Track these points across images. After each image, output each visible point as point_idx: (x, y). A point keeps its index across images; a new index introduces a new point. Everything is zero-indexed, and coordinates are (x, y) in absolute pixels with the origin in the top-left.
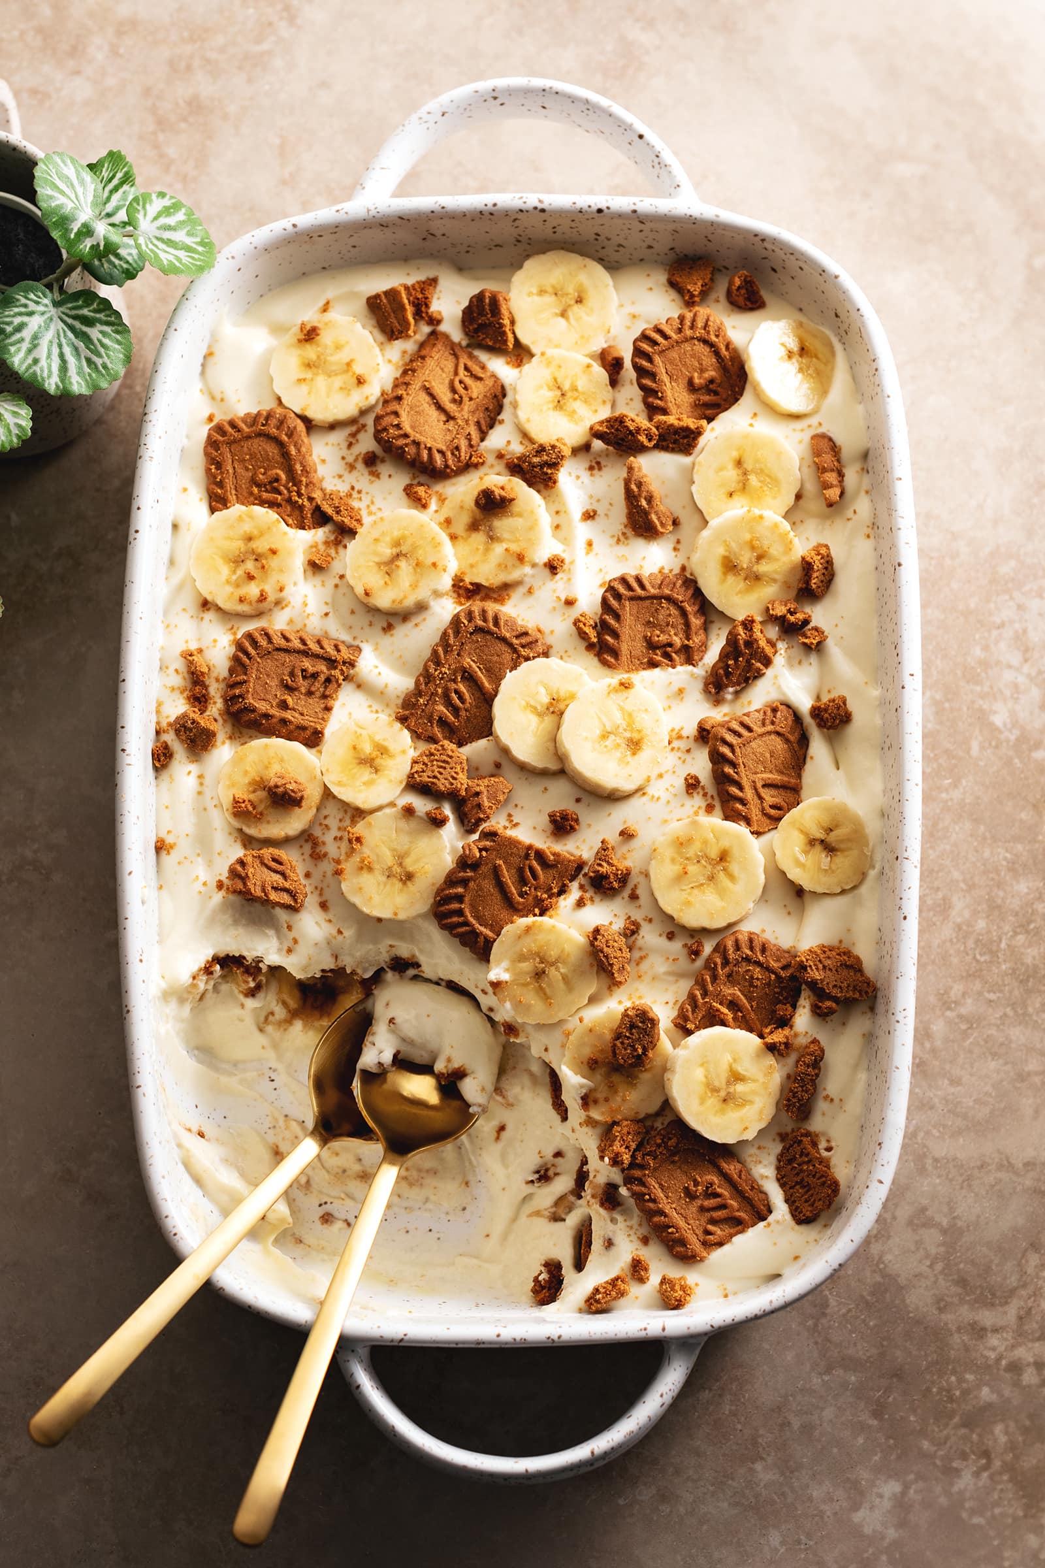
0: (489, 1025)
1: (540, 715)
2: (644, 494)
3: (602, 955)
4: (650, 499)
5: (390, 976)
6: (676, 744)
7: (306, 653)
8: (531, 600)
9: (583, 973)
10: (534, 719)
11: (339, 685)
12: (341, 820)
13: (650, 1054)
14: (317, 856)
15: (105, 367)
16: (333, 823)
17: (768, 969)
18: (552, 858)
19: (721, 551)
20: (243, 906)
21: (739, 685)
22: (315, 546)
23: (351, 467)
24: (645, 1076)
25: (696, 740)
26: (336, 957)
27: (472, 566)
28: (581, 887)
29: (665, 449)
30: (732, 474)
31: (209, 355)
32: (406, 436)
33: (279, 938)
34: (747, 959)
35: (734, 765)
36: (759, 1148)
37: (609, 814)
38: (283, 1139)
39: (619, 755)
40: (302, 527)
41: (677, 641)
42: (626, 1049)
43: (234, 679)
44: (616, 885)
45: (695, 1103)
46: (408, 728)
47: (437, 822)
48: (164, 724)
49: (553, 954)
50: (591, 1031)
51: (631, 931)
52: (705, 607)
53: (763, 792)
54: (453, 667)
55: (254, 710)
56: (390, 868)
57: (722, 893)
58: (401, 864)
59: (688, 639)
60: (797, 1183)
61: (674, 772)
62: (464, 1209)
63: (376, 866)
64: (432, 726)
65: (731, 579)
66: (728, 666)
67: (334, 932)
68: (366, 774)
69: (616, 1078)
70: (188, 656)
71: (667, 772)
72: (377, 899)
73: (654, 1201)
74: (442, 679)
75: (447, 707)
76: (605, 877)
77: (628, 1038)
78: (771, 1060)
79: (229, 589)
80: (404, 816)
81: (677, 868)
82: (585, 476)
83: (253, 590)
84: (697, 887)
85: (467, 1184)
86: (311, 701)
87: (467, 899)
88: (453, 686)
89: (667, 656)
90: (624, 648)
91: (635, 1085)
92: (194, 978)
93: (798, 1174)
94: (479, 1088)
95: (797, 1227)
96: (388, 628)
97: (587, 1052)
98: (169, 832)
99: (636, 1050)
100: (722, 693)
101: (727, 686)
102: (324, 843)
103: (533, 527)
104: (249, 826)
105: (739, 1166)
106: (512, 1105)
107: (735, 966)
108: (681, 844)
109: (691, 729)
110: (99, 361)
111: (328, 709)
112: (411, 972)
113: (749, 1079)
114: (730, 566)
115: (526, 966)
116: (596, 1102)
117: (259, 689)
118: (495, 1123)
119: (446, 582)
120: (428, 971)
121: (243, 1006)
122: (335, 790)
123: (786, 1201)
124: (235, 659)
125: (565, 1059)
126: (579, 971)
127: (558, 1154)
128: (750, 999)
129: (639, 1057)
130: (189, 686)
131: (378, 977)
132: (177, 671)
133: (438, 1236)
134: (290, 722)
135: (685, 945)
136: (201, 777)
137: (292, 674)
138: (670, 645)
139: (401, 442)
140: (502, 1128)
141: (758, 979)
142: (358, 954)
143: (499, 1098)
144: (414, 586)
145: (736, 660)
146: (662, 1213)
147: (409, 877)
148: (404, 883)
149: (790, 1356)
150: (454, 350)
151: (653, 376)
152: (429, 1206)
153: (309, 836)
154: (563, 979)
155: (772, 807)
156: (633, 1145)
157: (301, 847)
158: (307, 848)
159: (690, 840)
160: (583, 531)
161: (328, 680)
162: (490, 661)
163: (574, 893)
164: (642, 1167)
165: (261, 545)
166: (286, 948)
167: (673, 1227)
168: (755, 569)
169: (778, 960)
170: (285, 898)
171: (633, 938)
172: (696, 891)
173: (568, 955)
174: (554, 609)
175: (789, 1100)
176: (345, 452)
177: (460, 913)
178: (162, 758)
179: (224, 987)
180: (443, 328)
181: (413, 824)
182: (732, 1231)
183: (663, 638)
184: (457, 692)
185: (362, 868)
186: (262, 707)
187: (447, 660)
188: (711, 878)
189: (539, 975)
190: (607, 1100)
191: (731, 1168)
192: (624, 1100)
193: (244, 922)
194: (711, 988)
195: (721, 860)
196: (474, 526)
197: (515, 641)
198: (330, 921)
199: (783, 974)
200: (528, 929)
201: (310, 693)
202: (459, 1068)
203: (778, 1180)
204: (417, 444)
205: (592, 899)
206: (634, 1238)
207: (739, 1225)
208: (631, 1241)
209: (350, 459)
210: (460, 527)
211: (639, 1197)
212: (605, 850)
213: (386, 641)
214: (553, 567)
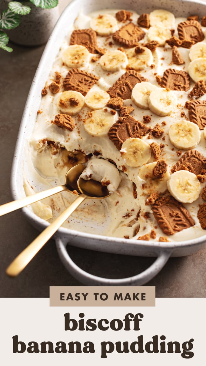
0: (118, 172)
1: (144, 94)
2: (177, 54)
3: (153, 148)
4: (178, 55)
5: (93, 156)
6: (179, 107)
7: (86, 76)
8: (145, 73)
9: (147, 154)
10: (142, 95)
11: (93, 84)
12: (87, 112)
13: (164, 174)
14: (79, 120)
15: (51, 5)
16: (85, 113)
17: (200, 160)
18: (142, 126)
19: (196, 66)
20: (57, 128)
21: (197, 96)
22: (94, 57)
23: (106, 45)
24: (161, 182)
25: (185, 107)
26: (79, 146)
27: (132, 64)
28: (149, 134)
29: (183, 47)
30: (200, 52)
31: (76, 19)
32: (120, 37)
33: (65, 138)
34: (194, 156)
35: (195, 110)
36: (193, 207)
37: (159, 119)
38: (55, 197)
39: (164, 104)
40: (91, 52)
41: (182, 85)
42: (157, 171)
43: (67, 77)
44: (159, 134)
45: (176, 189)
46: (109, 94)
47: (113, 113)
48: (47, 87)
49: (139, 147)
50: (147, 168)
51: (162, 147)
52: (190, 79)
53: (202, 119)
54: (123, 82)
55: (70, 85)
56: (98, 123)
57: (189, 139)
58: (101, 122)
59: (185, 85)
60: (204, 217)
61: (178, 113)
62: (103, 223)
63: (94, 122)
64: (115, 94)
65: (197, 73)
66: (195, 90)
67: (80, 138)
68: (96, 101)
69: (153, 182)
70: (56, 73)
71: (176, 112)
72: (93, 129)
73: (160, 215)
74: (120, 84)
75: (120, 91)
76: (156, 132)
77: (158, 168)
78: (198, 182)
79: (70, 60)
80: (104, 111)
81: (177, 131)
82: (163, 51)
83: (76, 61)
84: (182, 137)
85: (105, 216)
86: (85, 86)
87: (118, 131)
88: (122, 86)
89: (179, 88)
90: (168, 84)
91: (158, 184)
92: (39, 142)
93: (204, 215)
94: (113, 187)
95: (203, 230)
96: (108, 74)
97: (146, 173)
98: (42, 109)
99: (160, 172)
100: (193, 97)
101: (194, 95)
102: (82, 117)
103: (148, 57)
104: (63, 109)
105: (186, 211)
106: (121, 196)
107: (190, 157)
108: (178, 126)
109: (184, 104)
110: (49, 4)
111: (89, 88)
112: (99, 156)
113: (192, 186)
114: (197, 70)
115: (131, 150)
116: (146, 187)
117: (73, 81)
118: (116, 201)
119: (125, 66)
120: (104, 156)
121: (52, 158)
122: (87, 104)
123: (200, 222)
124: (69, 74)
125: (139, 175)
126: (146, 153)
127: (133, 210)
128: (194, 167)
129: (160, 174)
130: (55, 80)
131: (90, 156)
132: (53, 76)
133: (94, 229)
134: (79, 89)
135: (177, 152)
136: (53, 99)
137: (82, 79)
138: (180, 86)
139: (119, 38)
140: (118, 202)
141: (197, 162)
142: (86, 146)
143: (118, 194)
144: (116, 64)
145: (197, 89)
146: (162, 219)
147: (103, 125)
148: (101, 127)
149: (195, 282)
150: (134, 26)
151: (182, 31)
152: (93, 221)
153: (78, 115)
154: (141, 154)
155: (204, 123)
156: (156, 199)
157: (76, 118)
158: (77, 118)
159: (181, 125)
160: (160, 61)
161: (91, 82)
162: (133, 82)
163: (147, 135)
164: (157, 205)
165: (80, 53)
166: (66, 140)
167: (165, 223)
168: (204, 72)
169: (203, 159)
170: (68, 126)
171: (162, 148)
172: (181, 138)
173: (144, 149)
174: (151, 75)
175: (203, 193)
176: (105, 42)
177: (115, 134)
178: (44, 94)
179: (48, 151)
180: (133, 22)
181: (107, 113)
182: (183, 228)
183: (178, 84)
184: (123, 88)
185: (91, 122)
186: (73, 84)
187: (122, 80)
188: (186, 135)
189: (135, 153)
190: (149, 187)
191: (184, 211)
192: (155, 188)
193: (56, 132)
194: (183, 162)
195: (189, 131)
196: (134, 56)
197: (140, 79)
198: (80, 136)
199: (204, 162)
200: (133, 140)
201: (86, 84)
202: (108, 181)
203: (198, 217)
204: (122, 39)
205: (152, 138)
206: (153, 226)
207: (184, 226)
208: (152, 227)
209: (106, 43)
210: (130, 56)
211: (155, 213)
212: (157, 126)
213: (107, 77)
214: (152, 67)
